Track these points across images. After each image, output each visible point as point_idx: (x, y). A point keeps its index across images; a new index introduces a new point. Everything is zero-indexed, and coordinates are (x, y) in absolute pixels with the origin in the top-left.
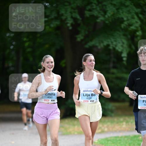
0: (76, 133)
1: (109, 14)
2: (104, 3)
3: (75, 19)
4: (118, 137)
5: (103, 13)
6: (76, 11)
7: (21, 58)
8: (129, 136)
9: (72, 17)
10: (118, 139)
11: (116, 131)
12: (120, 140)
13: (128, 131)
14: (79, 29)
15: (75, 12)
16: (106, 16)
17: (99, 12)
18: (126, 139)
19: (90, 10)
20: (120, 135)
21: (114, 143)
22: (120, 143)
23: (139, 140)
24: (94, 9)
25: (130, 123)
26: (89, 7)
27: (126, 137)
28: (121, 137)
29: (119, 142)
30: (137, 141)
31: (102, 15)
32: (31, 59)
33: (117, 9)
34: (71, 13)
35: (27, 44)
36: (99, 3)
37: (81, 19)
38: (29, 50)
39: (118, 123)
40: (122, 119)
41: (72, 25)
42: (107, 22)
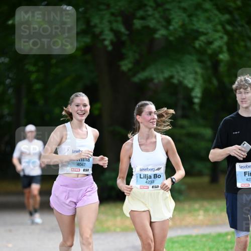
0: (118, 230)
1: (176, 24)
2: (168, 6)
3: (116, 33)
4: (191, 236)
5: (164, 23)
6: (119, 19)
7: (25, 101)
8: (210, 234)
9: (112, 30)
10: (190, 240)
11: (186, 226)
12: (194, 241)
13: (207, 226)
14: (124, 51)
15: (116, 21)
16: (171, 28)
17: (158, 22)
18: (204, 239)
19: (143, 18)
20: (195, 232)
21: (183, 247)
22: (193, 247)
23: (226, 242)
24: (149, 16)
25: (211, 213)
26: (140, 13)
27: (204, 236)
28: (197, 236)
29: (191, 244)
30: (223, 244)
31: (163, 26)
32: (41, 102)
33: (190, 16)
34: (110, 22)
35: (33, 77)
36: (158, 5)
37: (127, 32)
38: (37, 86)
39: (190, 212)
40: (197, 206)
41: (112, 43)
42: (171, 38)
